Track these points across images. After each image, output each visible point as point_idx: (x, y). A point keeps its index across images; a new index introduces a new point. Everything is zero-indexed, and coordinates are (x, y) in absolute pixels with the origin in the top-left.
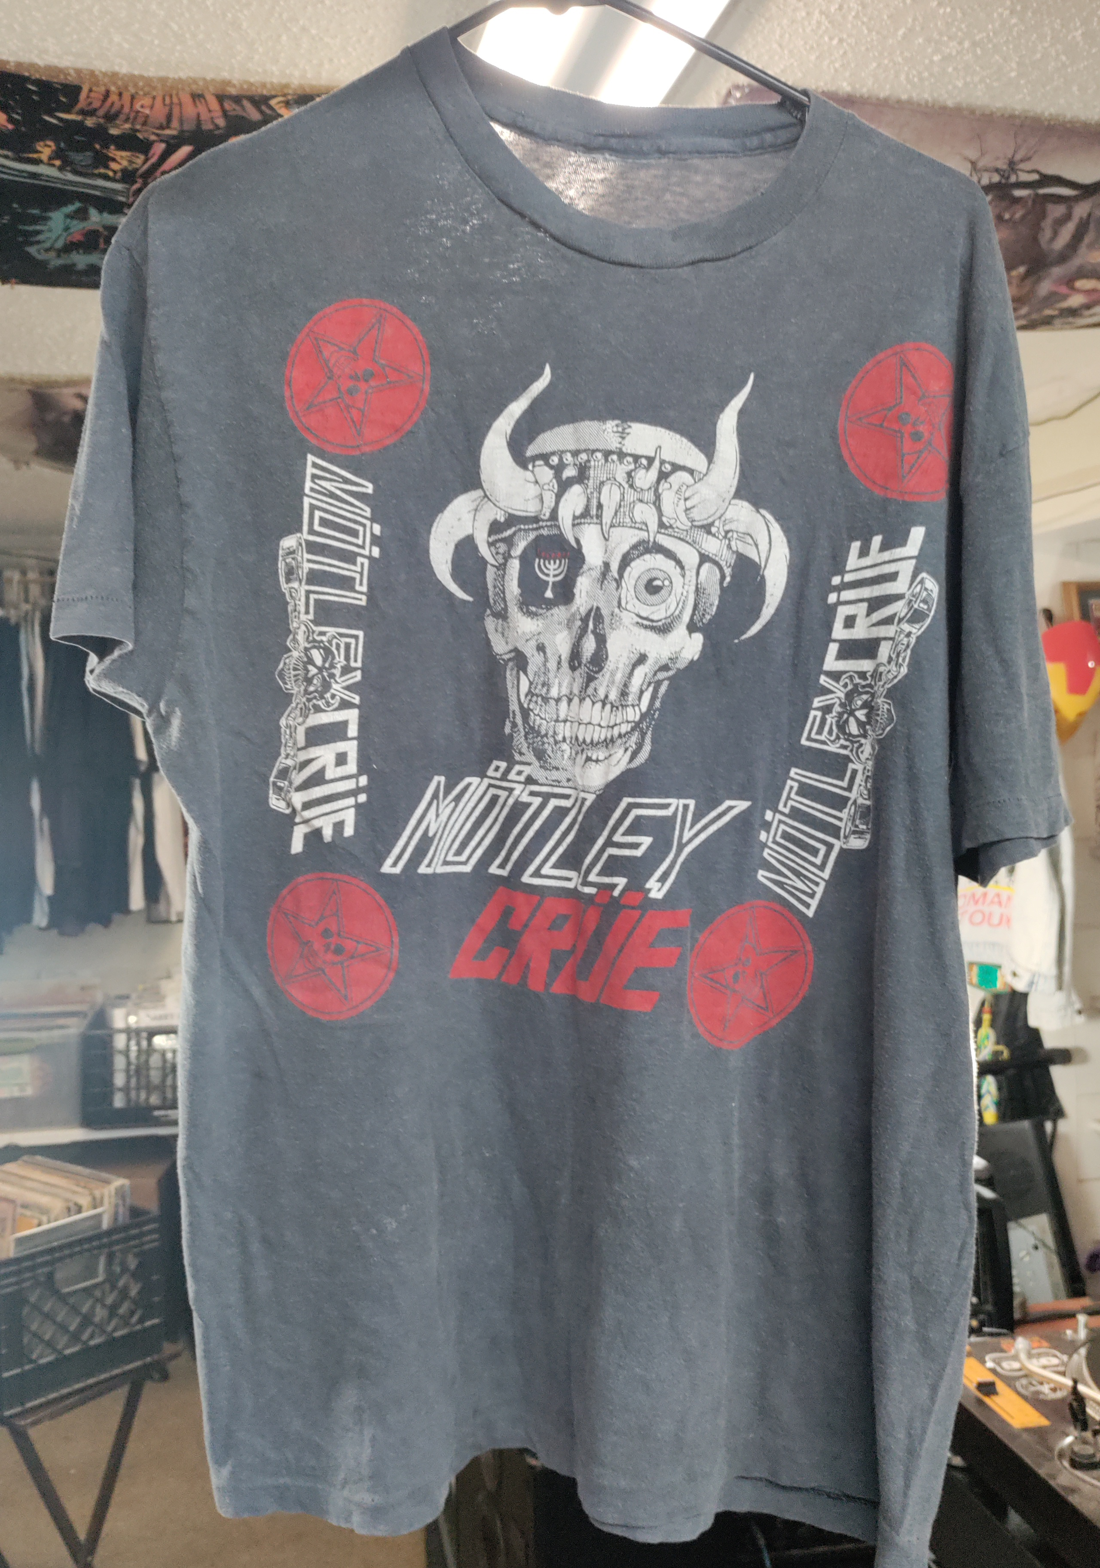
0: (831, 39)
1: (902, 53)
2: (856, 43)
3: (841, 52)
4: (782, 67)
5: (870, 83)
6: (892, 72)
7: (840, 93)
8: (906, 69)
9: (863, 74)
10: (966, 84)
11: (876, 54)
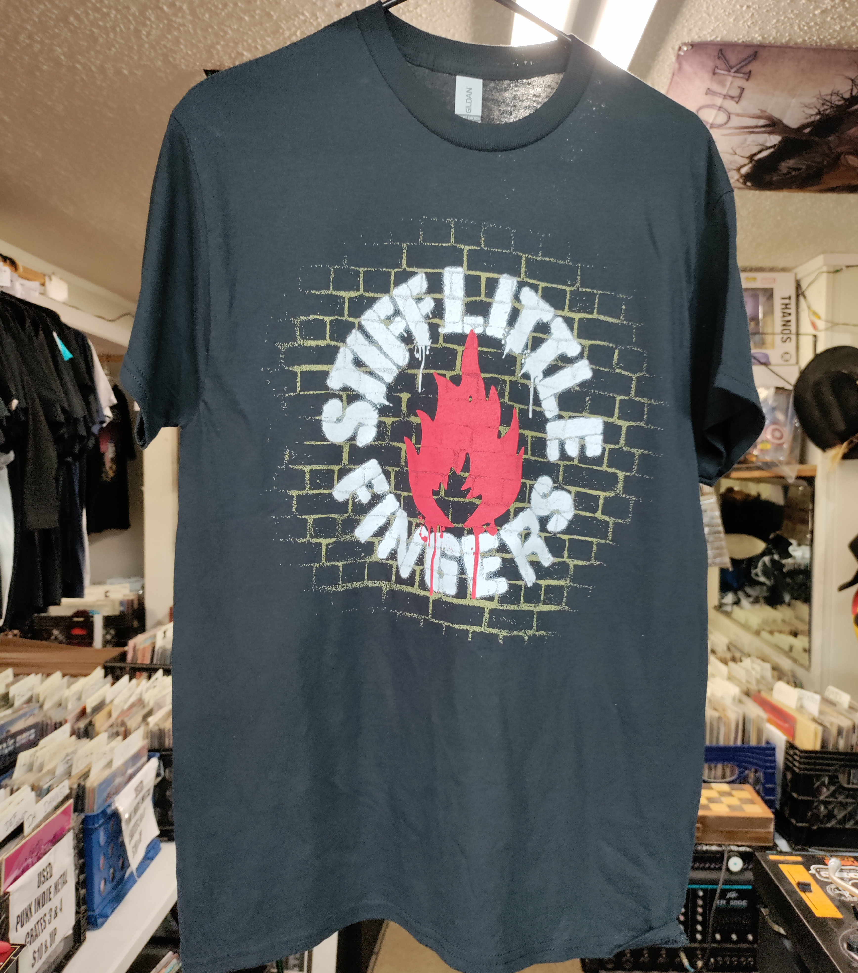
0: (742, 7)
1: (792, 11)
2: (759, 7)
3: (750, 15)
4: (712, 28)
5: (774, 33)
6: (788, 24)
7: (755, 42)
8: (797, 21)
9: (768, 28)
10: (842, 28)
11: (775, 14)
